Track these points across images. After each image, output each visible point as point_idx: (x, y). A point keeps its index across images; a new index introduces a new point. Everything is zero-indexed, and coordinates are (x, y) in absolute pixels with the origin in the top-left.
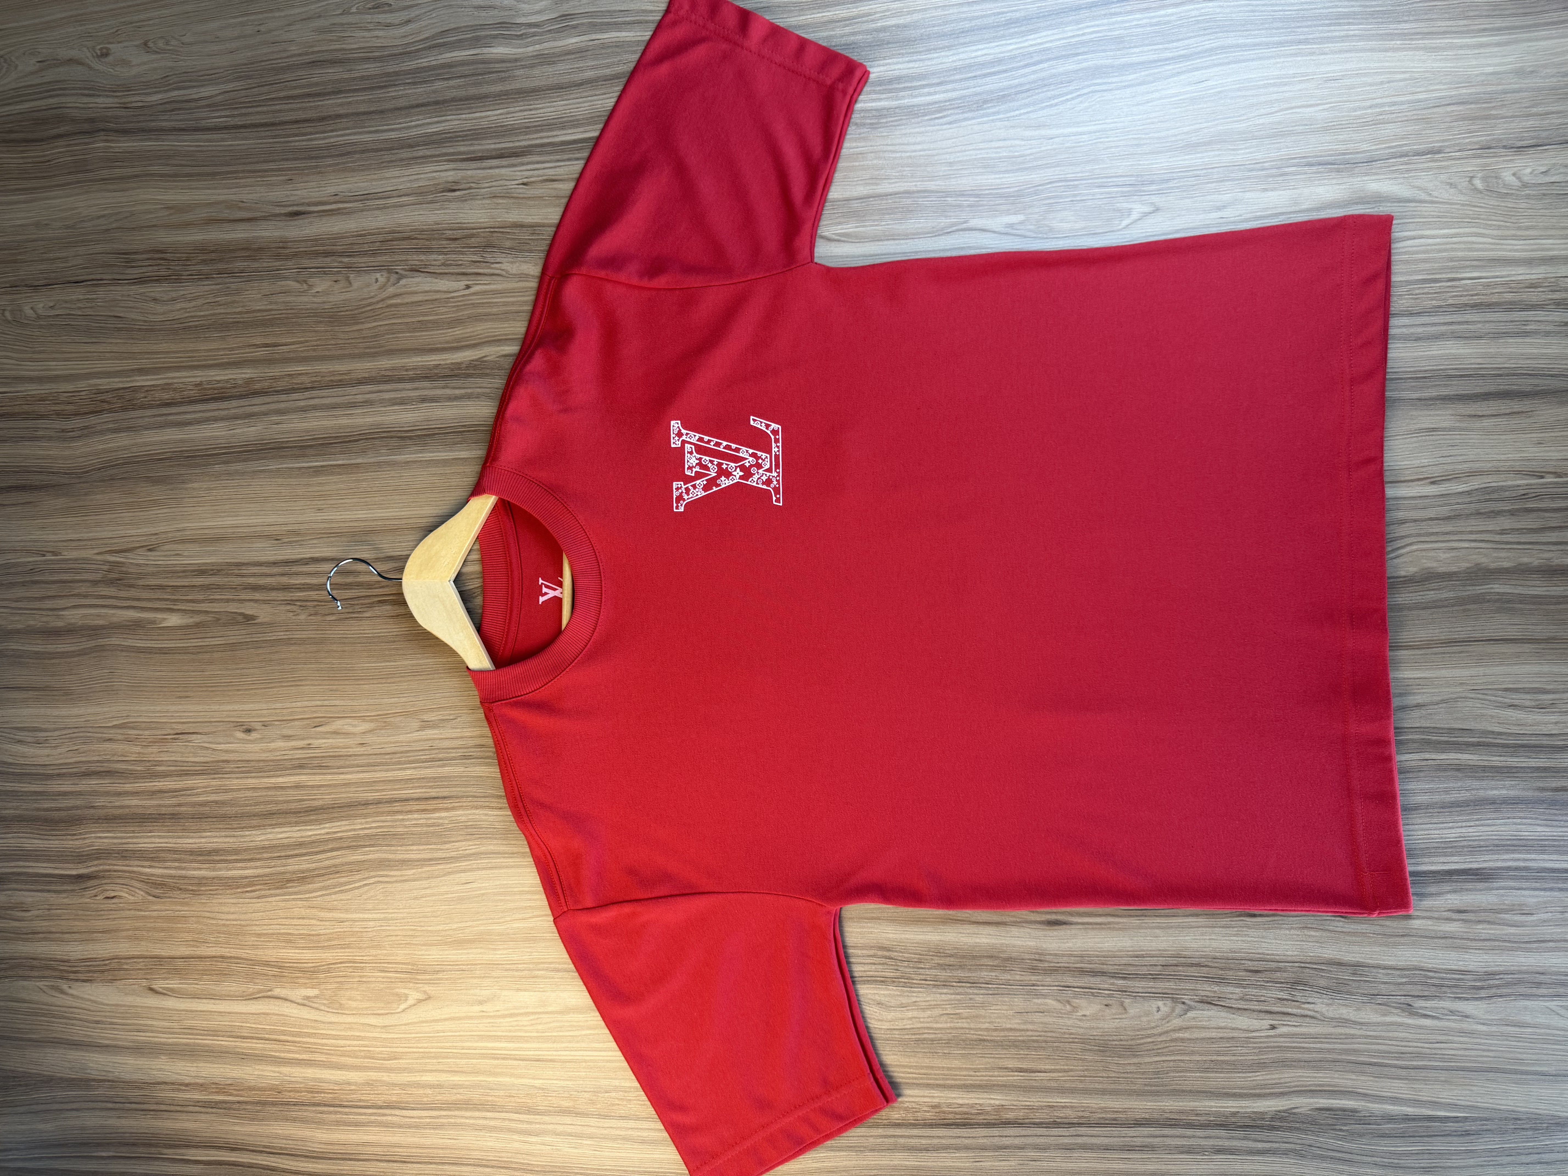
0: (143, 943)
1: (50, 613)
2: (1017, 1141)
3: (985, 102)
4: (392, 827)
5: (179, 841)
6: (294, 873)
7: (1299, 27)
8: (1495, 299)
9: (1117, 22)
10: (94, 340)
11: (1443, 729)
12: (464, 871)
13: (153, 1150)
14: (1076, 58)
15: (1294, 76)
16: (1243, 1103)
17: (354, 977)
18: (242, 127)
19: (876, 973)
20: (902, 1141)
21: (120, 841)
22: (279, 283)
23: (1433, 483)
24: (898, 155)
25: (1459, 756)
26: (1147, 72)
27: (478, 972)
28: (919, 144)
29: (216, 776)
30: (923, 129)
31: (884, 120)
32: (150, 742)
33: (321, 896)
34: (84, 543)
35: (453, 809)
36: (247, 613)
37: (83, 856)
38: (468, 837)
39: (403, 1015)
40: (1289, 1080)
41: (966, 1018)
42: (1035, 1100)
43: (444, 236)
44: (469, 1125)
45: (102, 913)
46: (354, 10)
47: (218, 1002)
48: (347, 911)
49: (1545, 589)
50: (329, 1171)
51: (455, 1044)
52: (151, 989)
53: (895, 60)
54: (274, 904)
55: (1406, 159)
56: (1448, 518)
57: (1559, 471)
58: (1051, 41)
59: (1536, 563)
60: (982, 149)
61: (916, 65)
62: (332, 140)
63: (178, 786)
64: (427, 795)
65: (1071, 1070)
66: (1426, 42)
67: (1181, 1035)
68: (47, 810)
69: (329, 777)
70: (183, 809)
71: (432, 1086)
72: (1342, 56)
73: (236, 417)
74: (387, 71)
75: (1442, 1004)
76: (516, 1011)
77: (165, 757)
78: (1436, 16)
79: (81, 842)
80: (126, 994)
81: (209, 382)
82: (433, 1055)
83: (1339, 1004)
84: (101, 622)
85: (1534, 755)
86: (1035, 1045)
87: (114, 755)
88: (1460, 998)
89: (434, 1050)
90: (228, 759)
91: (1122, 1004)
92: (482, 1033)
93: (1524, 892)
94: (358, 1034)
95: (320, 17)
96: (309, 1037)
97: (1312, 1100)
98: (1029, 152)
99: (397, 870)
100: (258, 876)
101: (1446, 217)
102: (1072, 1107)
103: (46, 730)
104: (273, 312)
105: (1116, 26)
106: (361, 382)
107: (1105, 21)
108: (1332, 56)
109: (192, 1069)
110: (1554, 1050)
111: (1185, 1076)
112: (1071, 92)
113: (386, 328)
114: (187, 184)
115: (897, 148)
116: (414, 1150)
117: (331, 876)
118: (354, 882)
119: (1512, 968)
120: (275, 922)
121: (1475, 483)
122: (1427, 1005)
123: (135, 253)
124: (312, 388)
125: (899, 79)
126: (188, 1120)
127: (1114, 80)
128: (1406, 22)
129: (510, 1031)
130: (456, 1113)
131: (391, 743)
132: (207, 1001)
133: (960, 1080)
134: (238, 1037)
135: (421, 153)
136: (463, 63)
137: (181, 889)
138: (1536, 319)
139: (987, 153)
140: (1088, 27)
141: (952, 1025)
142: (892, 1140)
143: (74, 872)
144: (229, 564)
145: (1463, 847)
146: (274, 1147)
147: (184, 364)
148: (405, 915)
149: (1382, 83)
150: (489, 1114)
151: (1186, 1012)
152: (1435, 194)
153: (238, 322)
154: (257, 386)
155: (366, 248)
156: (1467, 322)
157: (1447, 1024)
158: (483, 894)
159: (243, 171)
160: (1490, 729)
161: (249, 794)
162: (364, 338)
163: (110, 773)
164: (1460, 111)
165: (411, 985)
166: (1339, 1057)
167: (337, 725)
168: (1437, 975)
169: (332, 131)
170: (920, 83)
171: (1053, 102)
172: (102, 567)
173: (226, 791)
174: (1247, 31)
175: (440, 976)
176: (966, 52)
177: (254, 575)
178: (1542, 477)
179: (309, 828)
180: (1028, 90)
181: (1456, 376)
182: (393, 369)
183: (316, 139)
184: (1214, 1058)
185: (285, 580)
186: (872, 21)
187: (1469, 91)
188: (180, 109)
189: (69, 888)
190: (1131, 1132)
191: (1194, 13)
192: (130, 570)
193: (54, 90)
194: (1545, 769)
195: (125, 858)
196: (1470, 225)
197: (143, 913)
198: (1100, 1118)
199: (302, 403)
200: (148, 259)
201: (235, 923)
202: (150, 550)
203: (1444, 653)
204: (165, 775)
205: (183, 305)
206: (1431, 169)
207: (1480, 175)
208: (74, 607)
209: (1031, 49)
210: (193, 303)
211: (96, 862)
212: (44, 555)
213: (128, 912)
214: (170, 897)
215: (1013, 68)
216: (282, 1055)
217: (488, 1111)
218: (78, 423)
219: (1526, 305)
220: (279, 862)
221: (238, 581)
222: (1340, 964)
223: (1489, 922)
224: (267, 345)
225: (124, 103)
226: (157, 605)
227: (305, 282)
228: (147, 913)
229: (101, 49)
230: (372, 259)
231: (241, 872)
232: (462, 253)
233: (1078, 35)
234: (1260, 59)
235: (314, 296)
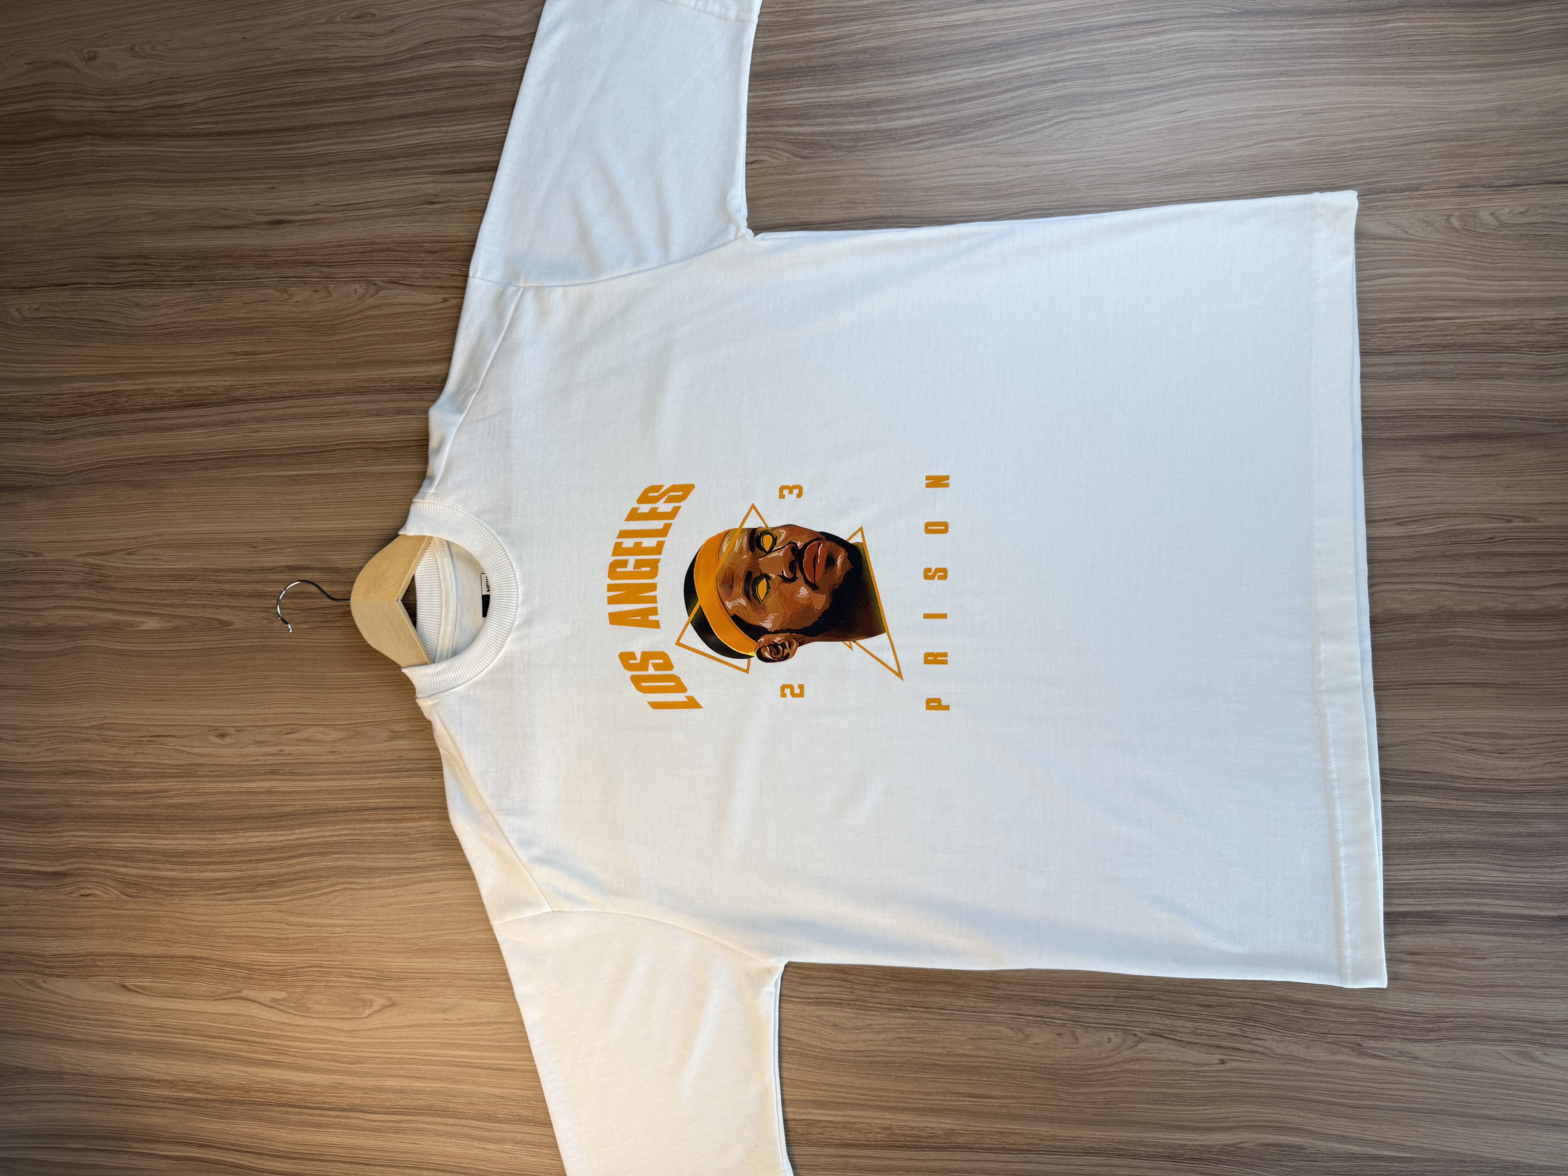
0: (116, 941)
1: (31, 613)
2: (966, 1165)
3: (963, 127)
4: (361, 835)
5: (153, 841)
6: (264, 877)
7: (1280, 59)
8: (1468, 339)
9: (1097, 50)
10: (77, 343)
11: (1401, 771)
12: (430, 881)
13: (123, 1143)
14: (1055, 85)
15: (1274, 108)
16: (1190, 1136)
17: (321, 981)
18: (225, 134)
19: (832, 995)
20: (853, 1161)
21: (95, 840)
22: (260, 291)
23: (1398, 524)
24: (874, 179)
25: (1417, 798)
26: (1125, 102)
27: (442, 981)
28: (895, 168)
29: (190, 779)
30: (900, 154)
31: (862, 144)
32: (127, 744)
33: (291, 900)
34: (66, 545)
35: (420, 819)
36: (223, 619)
37: (60, 853)
38: (434, 848)
39: (367, 1020)
40: (1238, 1114)
41: (920, 1042)
42: (984, 1126)
43: (422, 249)
44: (430, 1131)
45: (77, 910)
46: (338, 19)
47: (187, 1001)
48: (315, 916)
49: (1509, 633)
50: (293, 1171)
51: (418, 1051)
52: (124, 987)
53: (874, 83)
54: (244, 906)
55: (1384, 195)
56: (1415, 560)
57: (1527, 515)
58: (1030, 67)
59: (1501, 607)
60: (958, 175)
61: (896, 88)
62: (314, 150)
63: (153, 788)
64: (395, 805)
65: (1022, 1097)
66: (1408, 76)
67: (1131, 1066)
68: (25, 807)
69: (301, 784)
70: (158, 810)
71: (394, 1091)
72: (1324, 89)
73: (215, 424)
74: (370, 81)
75: (1392, 1045)
76: (478, 1021)
77: (141, 759)
78: (1419, 51)
79: (58, 840)
80: (100, 990)
81: (189, 389)
82: (396, 1060)
83: (1289, 1041)
84: (80, 624)
85: (1491, 800)
86: (987, 1071)
87: (91, 755)
88: (1409, 1040)
89: (397, 1056)
90: (202, 762)
91: (1074, 1034)
92: (445, 1041)
93: (1477, 937)
94: (323, 1037)
95: (304, 25)
96: (276, 1038)
97: (1259, 1136)
98: (1005, 179)
99: (365, 877)
100: (229, 879)
101: (1422, 255)
102: (1021, 1133)
103: (25, 729)
104: (254, 321)
105: (1096, 53)
106: (337, 393)
107: (1085, 48)
108: (1313, 89)
109: (162, 1066)
110: (1502, 1094)
111: (1134, 1108)
112: (1049, 120)
113: (364, 339)
114: (171, 189)
115: (873, 172)
116: (376, 1153)
117: (300, 881)
118: (324, 888)
119: (1463, 1012)
120: (245, 924)
121: (1443, 525)
122: (1377, 1046)
123: (119, 258)
124: (291, 397)
125: (877, 102)
126: (158, 1116)
127: (1092, 108)
128: (1388, 56)
129: (472, 1040)
130: (418, 1118)
131: (361, 752)
132: (178, 1000)
133: (912, 1103)
134: (207, 1036)
135: (401, 165)
136: (444, 75)
137: (153, 889)
138: (1510, 361)
139: (964, 180)
140: (1067, 54)
141: (905, 1049)
142: (843, 1160)
143: (51, 869)
144: (206, 570)
145: (1418, 889)
146: (239, 1145)
147: (165, 370)
148: (372, 922)
149: (1361, 118)
150: (450, 1121)
151: (1137, 1044)
152: (1411, 231)
153: (218, 330)
154: (237, 394)
155: (346, 258)
156: (1439, 363)
157: (1396, 1065)
158: (448, 905)
159: (226, 179)
160: (1449, 772)
161: (222, 797)
162: (342, 348)
163: (86, 773)
164: (1440, 148)
165: (377, 991)
166: (1288, 1094)
167: (308, 733)
168: (1387, 1016)
169: (314, 140)
170: (898, 107)
171: (1030, 129)
172: (82, 569)
173: (200, 794)
174: (1227, 61)
175: (405, 983)
176: (945, 76)
177: (230, 582)
178: (1510, 521)
179: (279, 833)
180: (1006, 117)
181: (1426, 417)
182: (370, 380)
183: (299, 148)
184: (1163, 1090)
185: (260, 587)
186: (852, 42)
187: (1449, 128)
188: (164, 115)
189: (45, 885)
190: (1080, 1160)
191: (1174, 42)
192: (109, 573)
193: (41, 92)
194: (1502, 815)
195: (100, 857)
196: (1445, 264)
197: (117, 912)
198: (1049, 1146)
199: (281, 412)
200: (132, 264)
201: (206, 924)
202: (129, 554)
203: (1405, 695)
204: (139, 777)
205: (165, 311)
206: (1407, 206)
207: (1457, 214)
208: (55, 608)
209: (1010, 75)
210: (176, 309)
211: (72, 860)
212: (26, 556)
213: (102, 910)
214: (143, 897)
215: (992, 93)
216: (250, 1055)
217: (449, 1117)
218: (60, 425)
219: (1500, 347)
220: (250, 866)
221: (215, 586)
222: (1291, 1001)
223: (1441, 965)
224: (246, 354)
225: (111, 107)
226: (136, 608)
227: (285, 291)
228: (120, 912)
229: (88, 52)
230: (351, 270)
231: (213, 874)
232: (440, 266)
233: (1058, 62)
234: (1240, 90)
235: (294, 306)
